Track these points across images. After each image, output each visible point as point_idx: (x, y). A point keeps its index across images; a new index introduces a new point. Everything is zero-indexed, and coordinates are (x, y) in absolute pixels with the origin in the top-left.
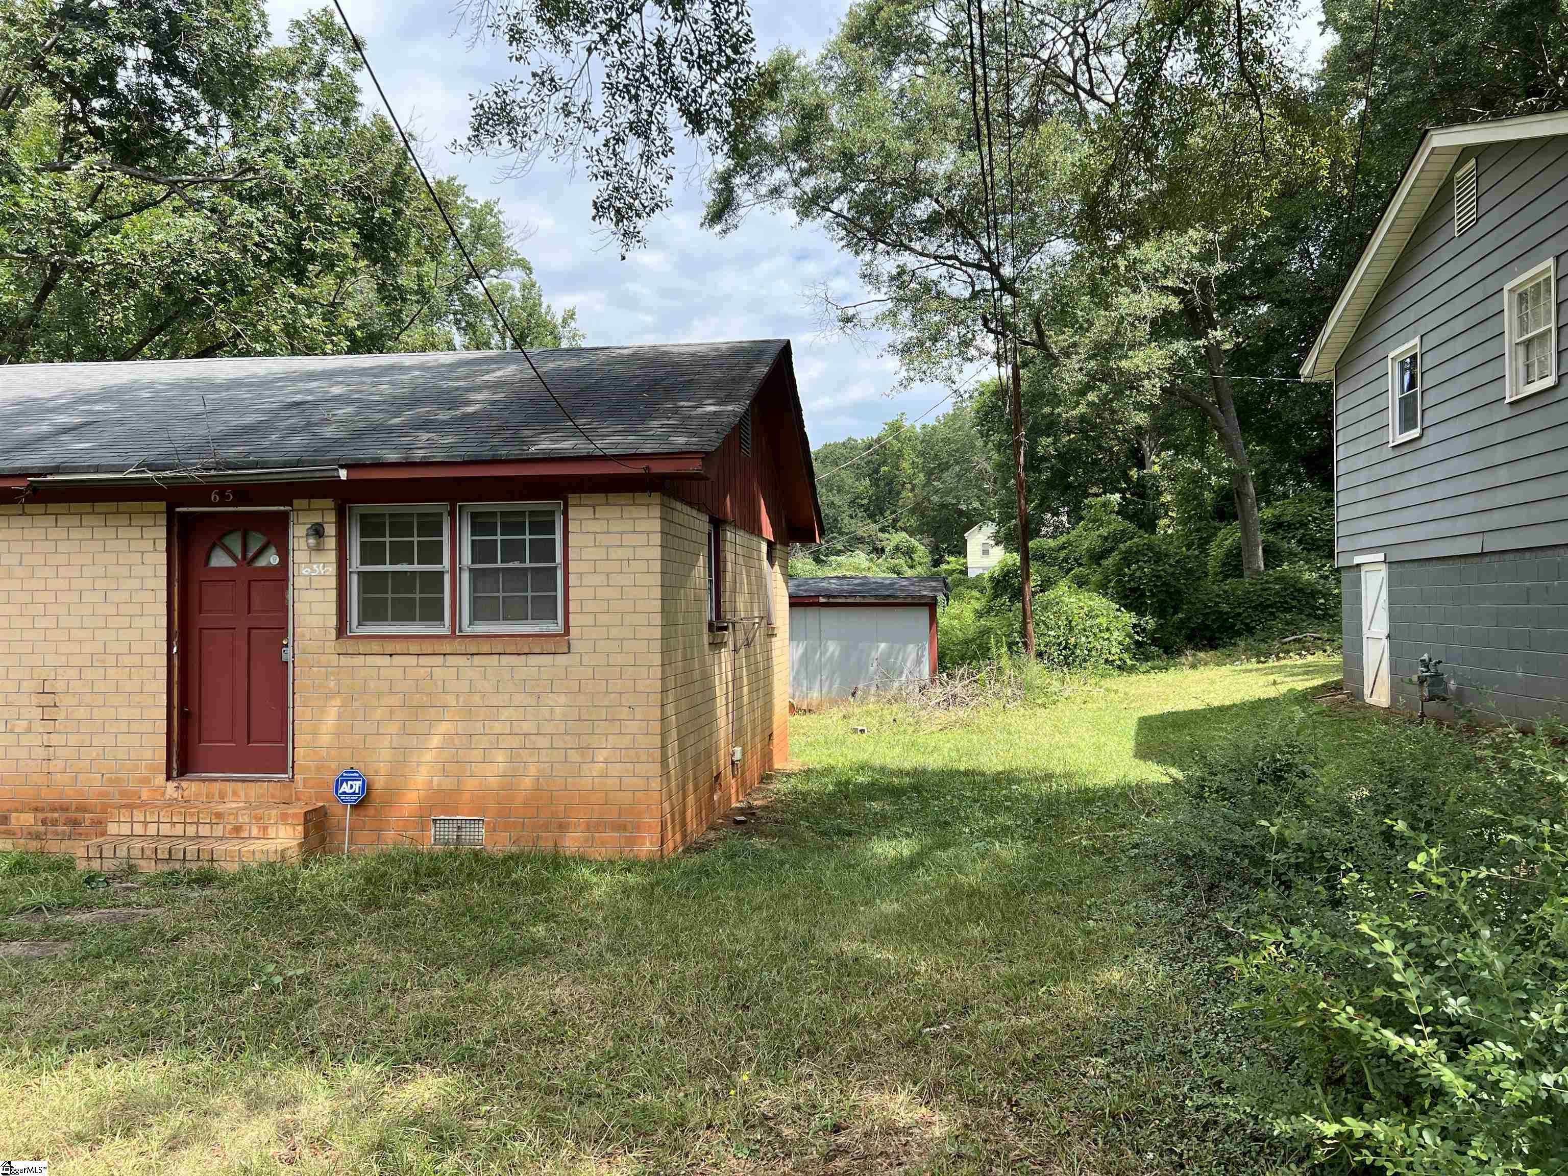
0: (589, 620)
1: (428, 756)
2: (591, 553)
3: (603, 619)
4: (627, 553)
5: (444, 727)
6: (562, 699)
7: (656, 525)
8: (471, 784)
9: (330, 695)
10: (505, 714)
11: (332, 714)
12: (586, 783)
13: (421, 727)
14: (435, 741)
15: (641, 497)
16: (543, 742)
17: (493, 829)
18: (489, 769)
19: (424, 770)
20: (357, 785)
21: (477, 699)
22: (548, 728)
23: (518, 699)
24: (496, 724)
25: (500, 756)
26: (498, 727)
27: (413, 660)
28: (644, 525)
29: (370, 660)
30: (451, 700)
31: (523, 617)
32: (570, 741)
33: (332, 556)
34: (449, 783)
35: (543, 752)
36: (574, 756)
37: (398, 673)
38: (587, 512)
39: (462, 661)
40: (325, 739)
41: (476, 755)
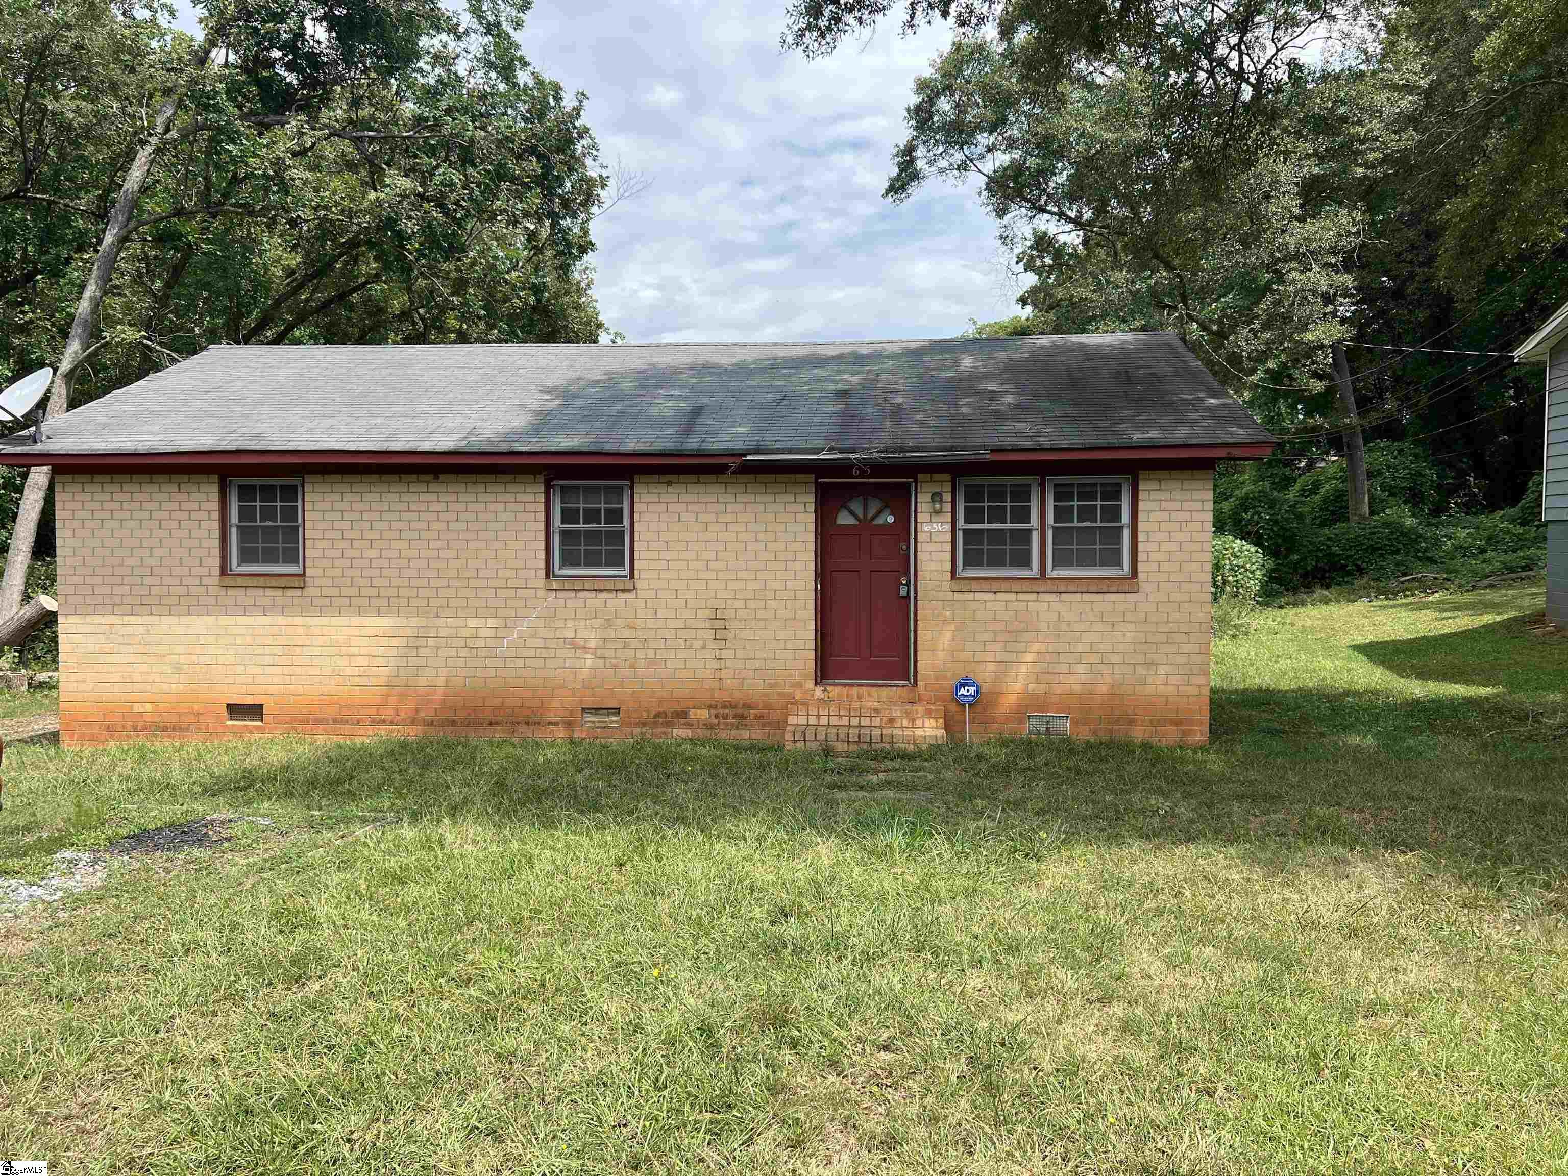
0: (1154, 567)
1: (1024, 668)
2: (1157, 516)
3: (1165, 567)
4: (1186, 516)
5: (1036, 647)
6: (1132, 627)
7: (1210, 495)
8: (1058, 690)
9: (945, 622)
10: (1086, 637)
11: (948, 635)
12: (1149, 690)
13: (1021, 646)
14: (1030, 657)
15: (1198, 474)
16: (1115, 659)
17: (1075, 723)
18: (1072, 679)
19: (1021, 678)
20: (972, 689)
21: (1064, 627)
22: (1120, 648)
23: (1099, 627)
24: (1080, 645)
25: (1081, 668)
26: (1080, 648)
27: (1012, 597)
28: (1197, 495)
29: (979, 596)
30: (1043, 627)
31: (1093, 564)
32: (1140, 658)
33: (949, 517)
34: (1041, 689)
35: (1116, 667)
36: (1140, 670)
37: (999, 606)
38: (1154, 485)
39: (1052, 597)
40: (941, 655)
41: (1064, 668)
